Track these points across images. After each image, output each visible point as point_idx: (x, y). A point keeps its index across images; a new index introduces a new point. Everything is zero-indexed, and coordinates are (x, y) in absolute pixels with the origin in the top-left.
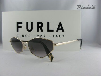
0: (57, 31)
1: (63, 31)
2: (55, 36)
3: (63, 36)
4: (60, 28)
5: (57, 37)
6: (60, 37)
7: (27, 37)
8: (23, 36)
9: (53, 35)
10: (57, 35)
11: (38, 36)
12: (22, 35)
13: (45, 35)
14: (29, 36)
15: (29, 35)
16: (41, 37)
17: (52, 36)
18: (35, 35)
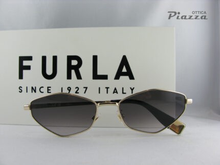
0: (117, 77)
1: (132, 77)
2: (111, 90)
3: (131, 91)
4: (124, 70)
5: (117, 92)
6: (123, 93)
7: (43, 92)
8: (34, 90)
9: (107, 88)
10: (115, 89)
11: (69, 89)
12: (32, 88)
13: (86, 88)
14: (48, 90)
15: (48, 87)
16: (76, 92)
17: (103, 90)
18: (62, 88)
